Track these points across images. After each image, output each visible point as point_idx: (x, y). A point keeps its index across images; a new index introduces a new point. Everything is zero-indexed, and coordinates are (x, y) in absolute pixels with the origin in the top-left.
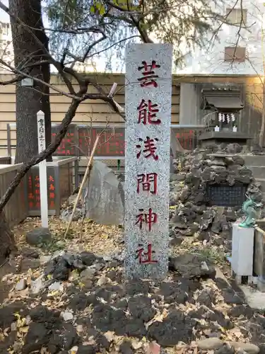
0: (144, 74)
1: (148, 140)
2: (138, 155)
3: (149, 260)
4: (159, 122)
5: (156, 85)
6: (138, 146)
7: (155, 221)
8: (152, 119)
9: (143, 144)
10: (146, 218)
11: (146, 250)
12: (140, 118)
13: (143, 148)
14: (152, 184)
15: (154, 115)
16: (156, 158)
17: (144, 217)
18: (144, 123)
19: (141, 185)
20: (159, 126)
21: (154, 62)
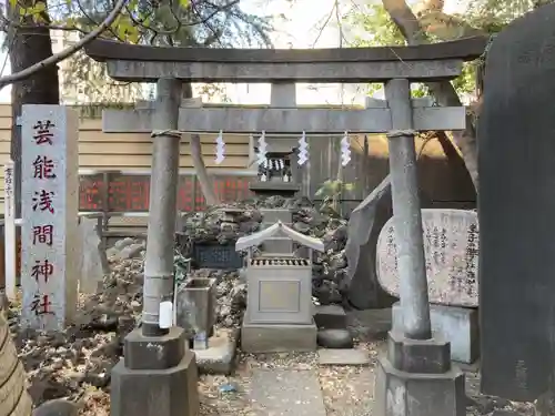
0: (40, 132)
1: (44, 193)
2: (35, 208)
3: (45, 312)
4: (54, 176)
5: (51, 143)
6: (35, 200)
7: (51, 273)
8: (48, 174)
9: (39, 198)
10: (43, 270)
11: (42, 302)
12: (36, 173)
13: (39, 201)
14: (48, 236)
15: (49, 170)
16: (52, 211)
17: (40, 269)
18: (40, 177)
19: (37, 237)
20: (54, 180)
21: (49, 122)
